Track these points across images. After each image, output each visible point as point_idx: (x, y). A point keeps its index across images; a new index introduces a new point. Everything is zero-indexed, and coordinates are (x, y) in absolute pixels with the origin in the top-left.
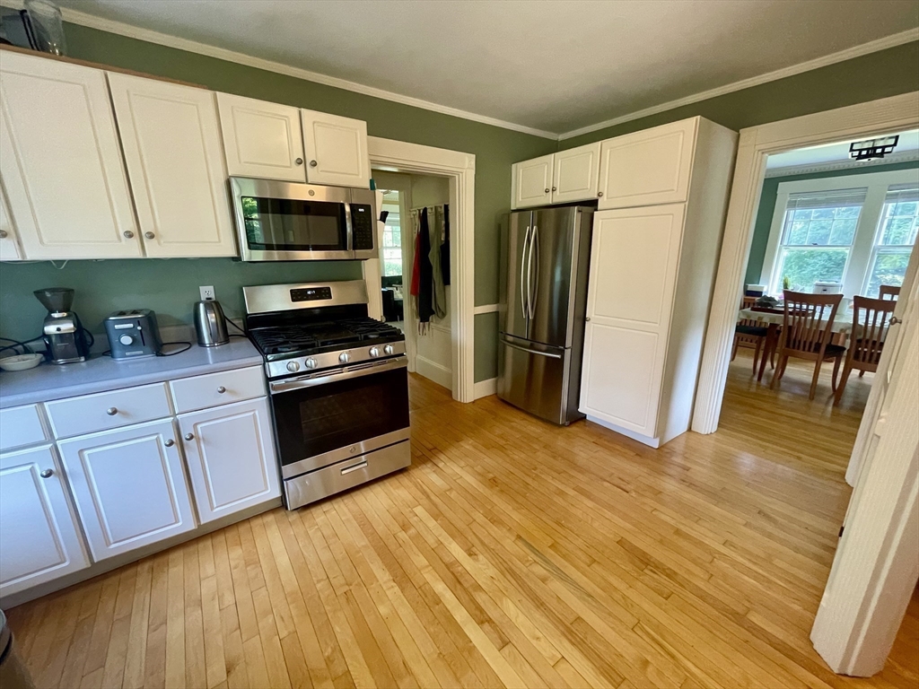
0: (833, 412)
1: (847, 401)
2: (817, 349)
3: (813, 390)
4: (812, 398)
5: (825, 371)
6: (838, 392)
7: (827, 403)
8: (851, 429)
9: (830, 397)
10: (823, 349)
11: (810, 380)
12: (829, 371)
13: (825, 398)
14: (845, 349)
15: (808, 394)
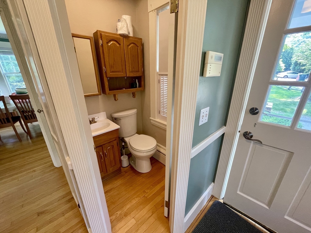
0: (32, 142)
1: (33, 134)
2: (9, 121)
3: (18, 136)
4: (20, 140)
5: (17, 126)
6: (28, 133)
7: (28, 139)
8: (43, 145)
9: (27, 136)
10: (11, 120)
11: (14, 133)
12: (19, 125)
13: (25, 138)
14: (20, 117)
15: (18, 140)
